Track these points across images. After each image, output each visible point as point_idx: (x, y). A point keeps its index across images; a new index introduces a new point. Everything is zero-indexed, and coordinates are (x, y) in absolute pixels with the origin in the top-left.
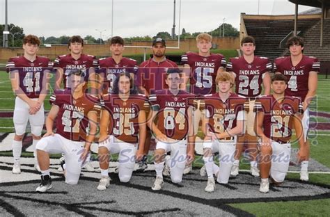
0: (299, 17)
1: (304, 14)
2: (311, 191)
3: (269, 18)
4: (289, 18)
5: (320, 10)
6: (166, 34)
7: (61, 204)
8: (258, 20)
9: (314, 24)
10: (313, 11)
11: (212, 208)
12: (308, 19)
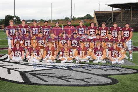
0: (114, 12)
1: (115, 11)
2: (131, 71)
3: (103, 12)
4: (110, 12)
5: (121, 9)
6: (68, 18)
7: (55, 77)
8: (100, 13)
9: (118, 14)
10: (118, 10)
11: (102, 77)
12: (117, 13)
